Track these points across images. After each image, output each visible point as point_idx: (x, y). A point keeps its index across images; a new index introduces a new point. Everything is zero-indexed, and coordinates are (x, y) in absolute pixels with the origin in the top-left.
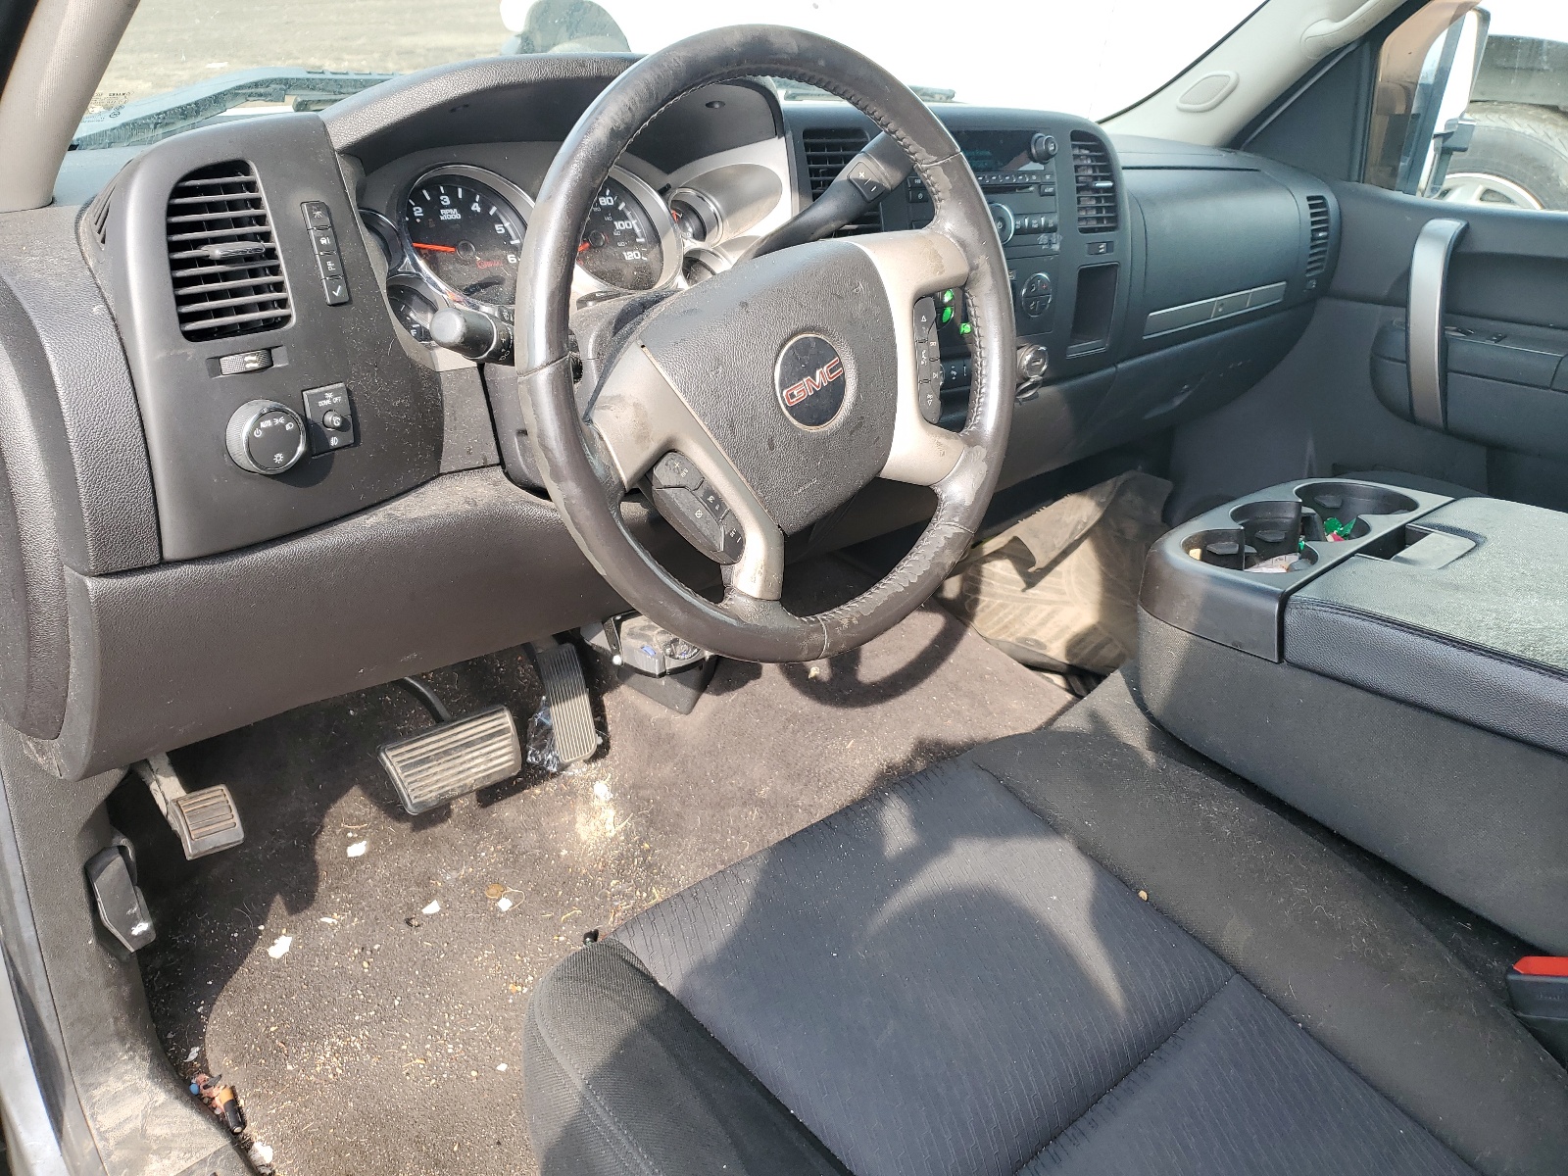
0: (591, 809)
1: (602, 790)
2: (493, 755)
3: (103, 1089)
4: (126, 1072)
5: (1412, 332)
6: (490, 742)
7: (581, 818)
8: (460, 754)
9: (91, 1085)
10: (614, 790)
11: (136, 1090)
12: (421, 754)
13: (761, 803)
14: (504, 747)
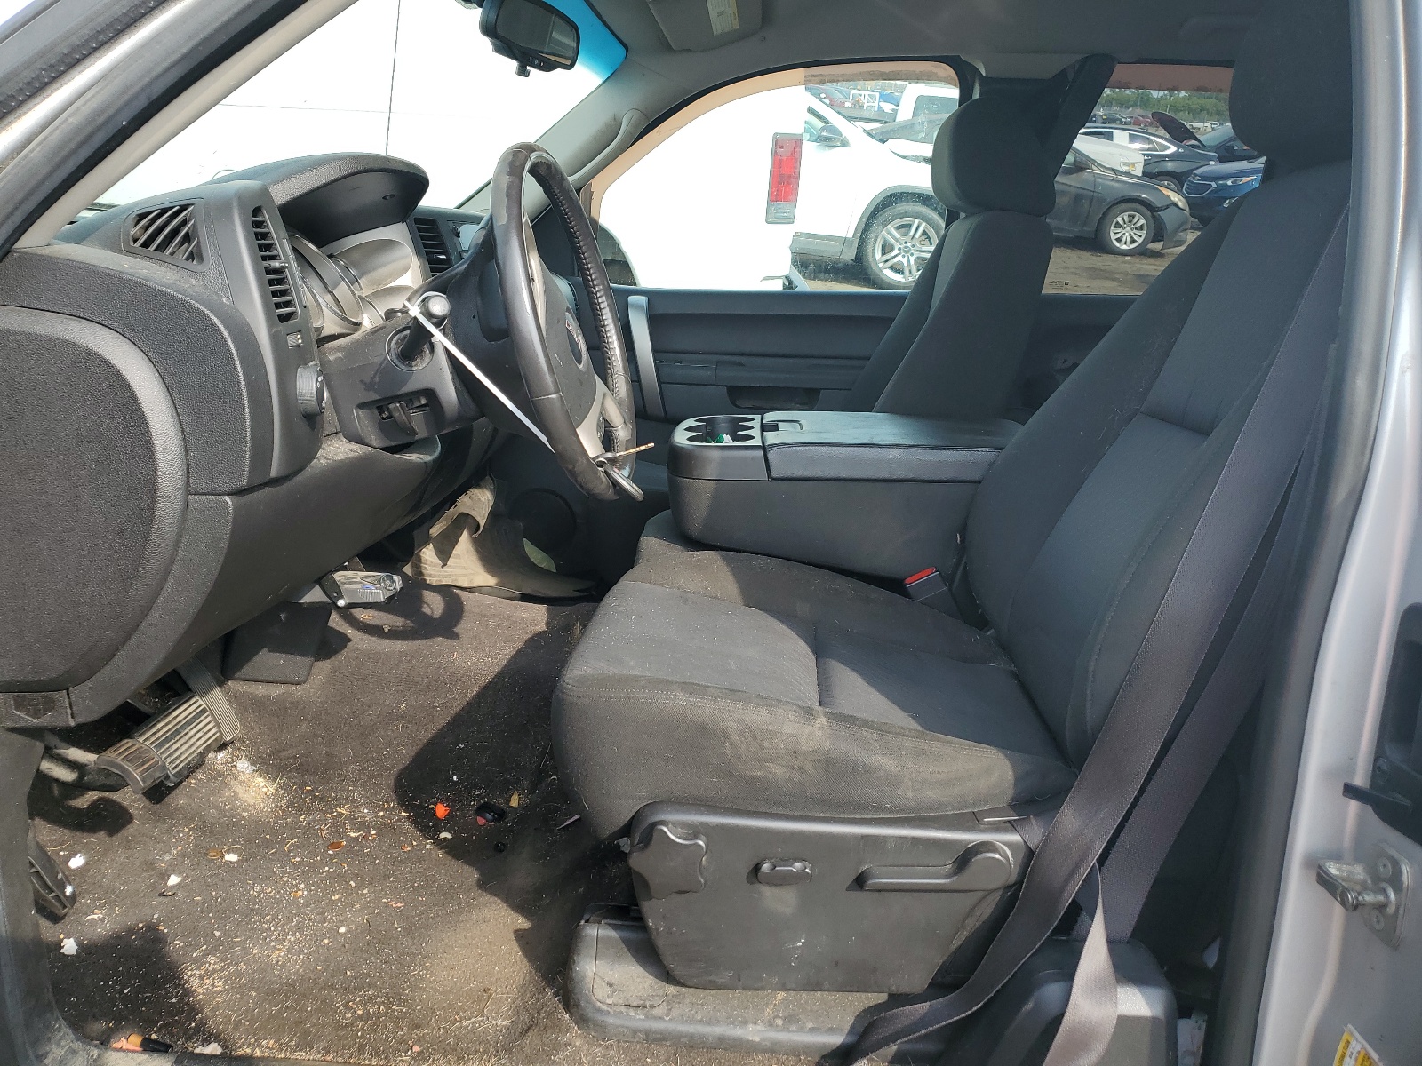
0: (242, 782)
1: (243, 765)
2: (206, 729)
3: (50, 1057)
4: (61, 1039)
5: (639, 363)
6: (199, 720)
7: (240, 790)
8: (185, 731)
9: (42, 1055)
10: (253, 762)
11: (74, 1052)
12: (163, 735)
13: (402, 717)
14: (209, 723)
